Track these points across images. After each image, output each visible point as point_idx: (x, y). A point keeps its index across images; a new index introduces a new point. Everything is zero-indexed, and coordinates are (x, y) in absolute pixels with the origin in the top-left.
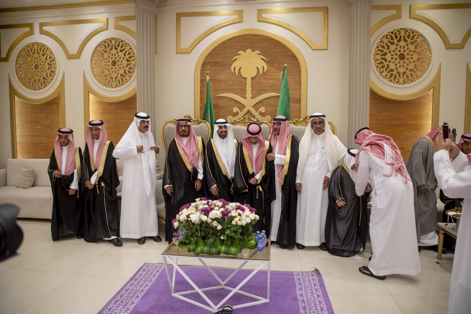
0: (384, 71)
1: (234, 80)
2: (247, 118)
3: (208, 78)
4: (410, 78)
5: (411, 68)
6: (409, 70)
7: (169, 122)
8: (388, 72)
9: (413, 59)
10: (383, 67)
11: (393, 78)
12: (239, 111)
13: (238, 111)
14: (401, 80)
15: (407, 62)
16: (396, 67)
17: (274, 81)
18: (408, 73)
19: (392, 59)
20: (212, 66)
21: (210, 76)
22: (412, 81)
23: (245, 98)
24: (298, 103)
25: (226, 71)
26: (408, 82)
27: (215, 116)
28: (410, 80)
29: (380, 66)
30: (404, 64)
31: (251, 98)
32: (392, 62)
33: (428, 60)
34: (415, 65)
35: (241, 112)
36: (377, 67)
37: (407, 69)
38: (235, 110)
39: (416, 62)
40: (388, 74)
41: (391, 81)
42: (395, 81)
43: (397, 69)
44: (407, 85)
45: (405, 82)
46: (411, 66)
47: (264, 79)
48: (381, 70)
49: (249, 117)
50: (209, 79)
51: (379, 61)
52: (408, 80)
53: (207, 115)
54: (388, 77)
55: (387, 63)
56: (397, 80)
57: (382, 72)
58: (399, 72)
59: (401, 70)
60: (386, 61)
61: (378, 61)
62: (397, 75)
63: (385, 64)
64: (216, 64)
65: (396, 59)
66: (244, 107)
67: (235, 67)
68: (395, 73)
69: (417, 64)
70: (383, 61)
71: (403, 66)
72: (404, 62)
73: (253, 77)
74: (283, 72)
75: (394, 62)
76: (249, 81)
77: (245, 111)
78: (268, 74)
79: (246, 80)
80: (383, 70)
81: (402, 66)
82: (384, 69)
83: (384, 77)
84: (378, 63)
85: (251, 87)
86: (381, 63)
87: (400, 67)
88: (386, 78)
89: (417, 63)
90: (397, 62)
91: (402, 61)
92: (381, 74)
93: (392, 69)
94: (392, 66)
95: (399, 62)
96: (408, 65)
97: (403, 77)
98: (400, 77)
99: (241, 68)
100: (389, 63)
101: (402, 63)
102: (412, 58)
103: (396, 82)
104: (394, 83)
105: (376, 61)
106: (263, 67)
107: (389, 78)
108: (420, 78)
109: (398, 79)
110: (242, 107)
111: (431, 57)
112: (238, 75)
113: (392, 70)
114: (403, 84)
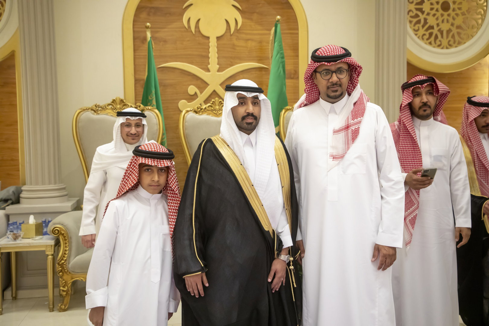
0: (421, 28)
1: (188, 41)
2: (217, 103)
3: (149, 35)
4: (457, 38)
5: (459, 24)
6: (455, 26)
7: (86, 109)
8: (427, 30)
9: (462, 10)
10: (419, 22)
11: (432, 39)
12: (198, 92)
13: (196, 93)
14: (445, 42)
15: (453, 14)
16: (437, 22)
17: (254, 44)
18: (454, 30)
19: (432, 9)
20: (149, 15)
21: (152, 32)
22: (459, 43)
23: (208, 70)
24: (292, 78)
25: (175, 25)
26: (454, 45)
27: (162, 100)
28: (457, 42)
29: (415, 20)
30: (448, 18)
31: (219, 71)
32: (431, 15)
33: (483, 12)
34: (464, 18)
35: (201, 93)
36: (411, 22)
37: (452, 25)
38: (192, 89)
39: (465, 15)
40: (425, 32)
41: (430, 43)
42: (435, 43)
43: (438, 25)
44: (453, 50)
45: (450, 45)
46: (459, 21)
47: (238, 39)
48: (416, 28)
49: (220, 102)
50: (151, 37)
51: (413, 12)
52: (454, 42)
53: (150, 98)
54: (426, 37)
55: (425, 16)
56: (438, 43)
57: (417, 31)
58: (442, 29)
59: (445, 27)
60: (423, 12)
61: (411, 14)
62: (439, 36)
63: (422, 17)
64: (156, 11)
65: (437, 10)
66: (207, 84)
67: (189, 19)
68: (435, 31)
69: (467, 18)
70: (419, 13)
71: (448, 21)
72: (449, 15)
73: (219, 34)
74: (274, 28)
75: (434, 15)
76: (213, 43)
77: (208, 91)
78: (245, 31)
79: (207, 41)
80: (418, 27)
81: (445, 21)
82: (420, 26)
83: (421, 37)
84: (411, 17)
85: (217, 53)
86: (417, 16)
87: (443, 21)
88: (423, 39)
89: (467, 15)
90: (438, 14)
91: (446, 14)
92: (416, 33)
93: (432, 25)
94: (432, 21)
95: (442, 15)
96: (454, 19)
97: (447, 37)
98: (442, 37)
99: (199, 20)
100: (427, 17)
101: (445, 17)
102: (460, 9)
103: (437, 45)
104: (434, 47)
105: (408, 14)
106: (236, 20)
107: (427, 39)
108: (471, 39)
109: (440, 41)
110: (202, 84)
111: (486, 6)
112: (195, 31)
113: (432, 27)
114: (447, 48)
